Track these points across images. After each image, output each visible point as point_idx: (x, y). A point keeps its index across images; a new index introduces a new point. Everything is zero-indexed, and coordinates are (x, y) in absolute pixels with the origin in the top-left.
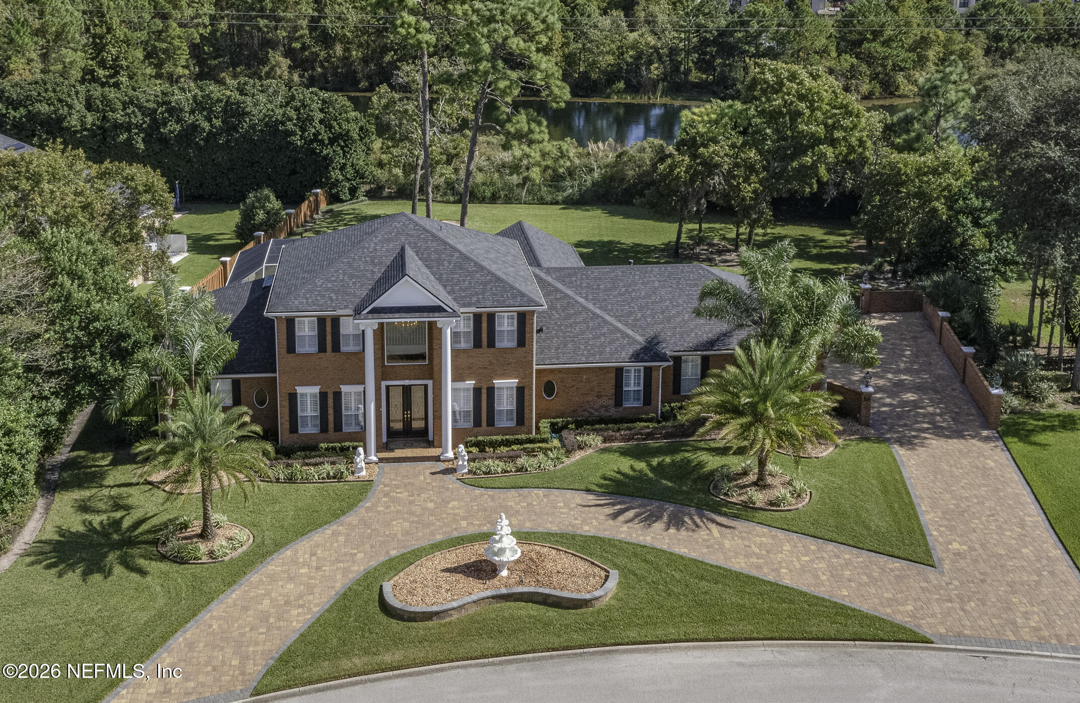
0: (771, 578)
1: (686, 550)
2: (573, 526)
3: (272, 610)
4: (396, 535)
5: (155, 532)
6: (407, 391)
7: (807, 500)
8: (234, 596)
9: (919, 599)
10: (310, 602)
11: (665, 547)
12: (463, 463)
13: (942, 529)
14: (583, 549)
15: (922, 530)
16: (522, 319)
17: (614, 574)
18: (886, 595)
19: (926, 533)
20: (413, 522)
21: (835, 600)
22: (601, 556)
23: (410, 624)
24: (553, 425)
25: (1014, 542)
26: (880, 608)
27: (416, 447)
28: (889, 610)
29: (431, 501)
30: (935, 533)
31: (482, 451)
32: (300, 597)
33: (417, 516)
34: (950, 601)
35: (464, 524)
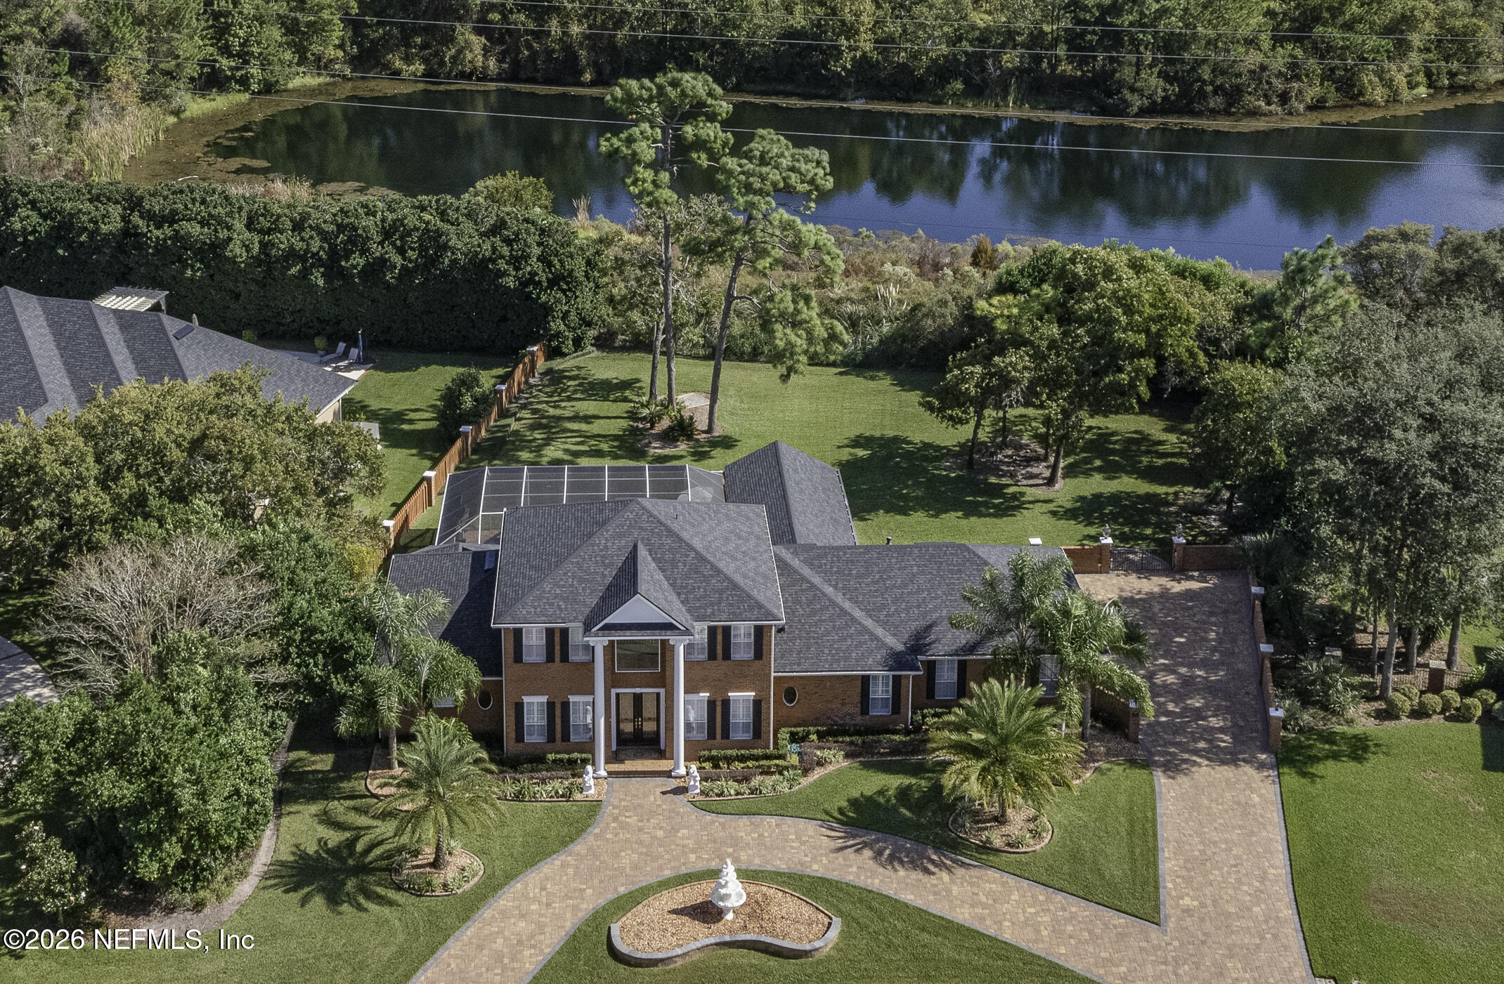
0: (991, 932)
1: (912, 897)
2: (802, 865)
3: (505, 950)
4: (624, 868)
5: (388, 858)
6: (638, 699)
7: (1047, 841)
8: (469, 933)
9: (1135, 961)
10: (541, 942)
11: (891, 893)
12: (696, 784)
13: (1179, 880)
14: (808, 892)
15: (1156, 882)
16: (760, 632)
17: (837, 921)
18: (1103, 955)
19: (1162, 884)
20: (642, 853)
21: (1050, 958)
22: (827, 901)
23: (637, 969)
24: (793, 734)
25: (1248, 898)
26: (1094, 970)
27: (647, 758)
28: (1102, 972)
29: (661, 828)
30: (1170, 885)
31: (716, 766)
32: (532, 936)
33: (646, 847)
34: (1165, 963)
35: (692, 857)
